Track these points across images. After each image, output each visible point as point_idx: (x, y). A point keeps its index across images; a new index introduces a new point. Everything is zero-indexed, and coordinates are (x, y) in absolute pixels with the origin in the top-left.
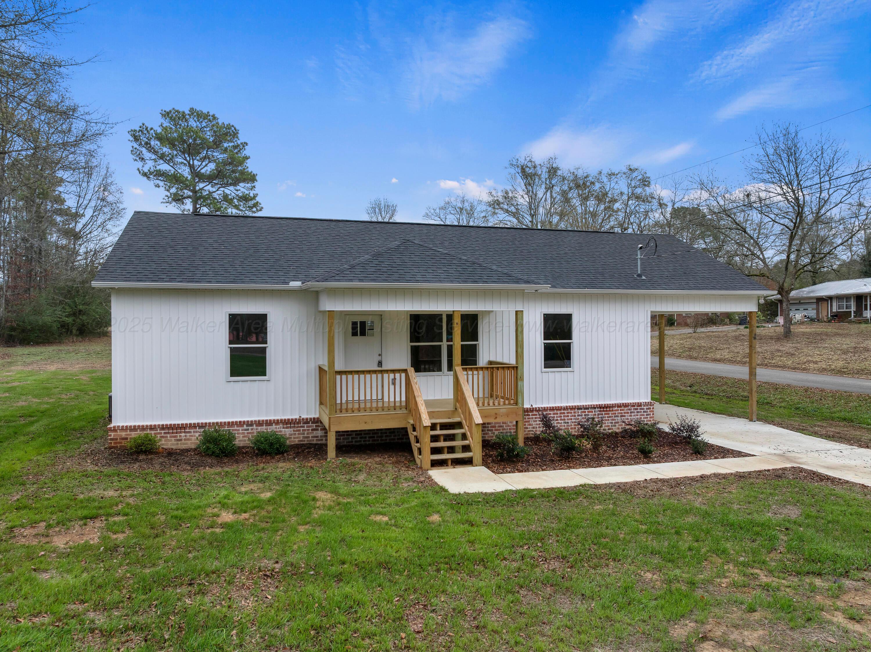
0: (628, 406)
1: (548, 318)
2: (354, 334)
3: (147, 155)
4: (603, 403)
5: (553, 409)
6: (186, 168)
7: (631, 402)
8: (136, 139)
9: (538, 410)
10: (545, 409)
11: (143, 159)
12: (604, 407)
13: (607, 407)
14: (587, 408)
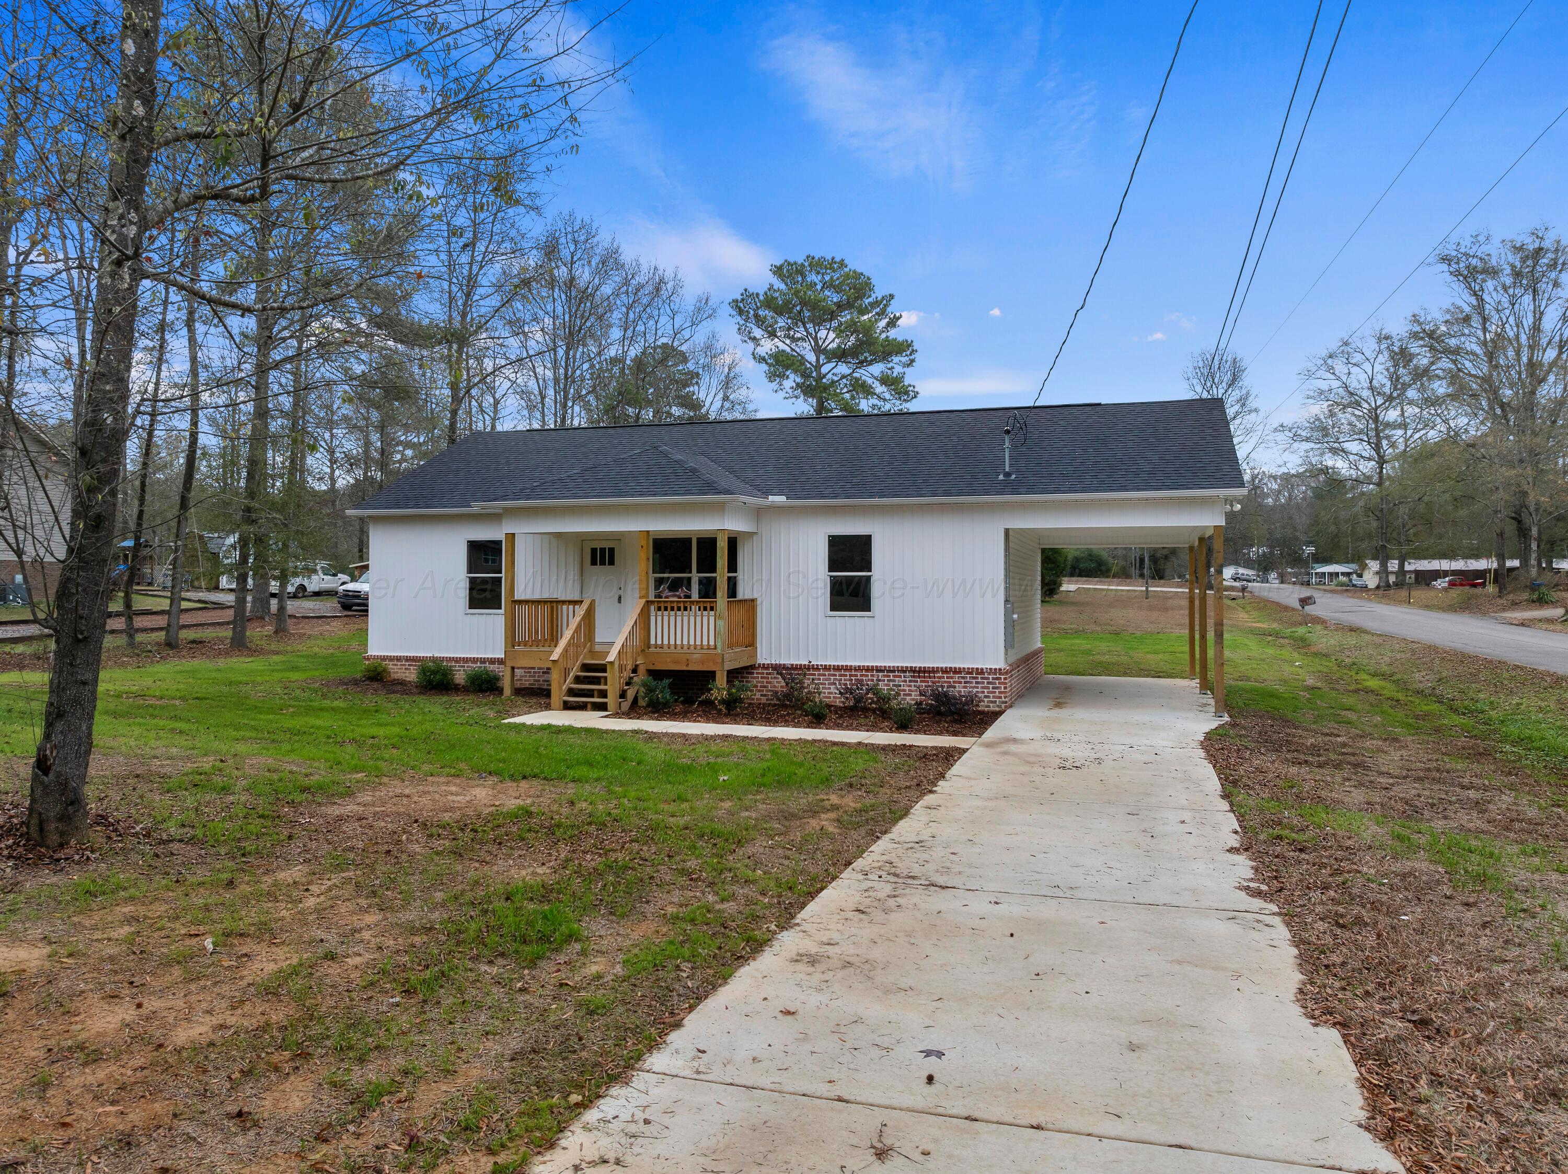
0: (960, 672)
1: (835, 542)
2: (594, 563)
3: (758, 333)
4: (918, 665)
5: (838, 668)
6: (806, 345)
7: (966, 666)
8: (741, 312)
9: (817, 668)
10: (826, 668)
11: (754, 339)
12: (919, 672)
13: (925, 672)
14: (891, 670)
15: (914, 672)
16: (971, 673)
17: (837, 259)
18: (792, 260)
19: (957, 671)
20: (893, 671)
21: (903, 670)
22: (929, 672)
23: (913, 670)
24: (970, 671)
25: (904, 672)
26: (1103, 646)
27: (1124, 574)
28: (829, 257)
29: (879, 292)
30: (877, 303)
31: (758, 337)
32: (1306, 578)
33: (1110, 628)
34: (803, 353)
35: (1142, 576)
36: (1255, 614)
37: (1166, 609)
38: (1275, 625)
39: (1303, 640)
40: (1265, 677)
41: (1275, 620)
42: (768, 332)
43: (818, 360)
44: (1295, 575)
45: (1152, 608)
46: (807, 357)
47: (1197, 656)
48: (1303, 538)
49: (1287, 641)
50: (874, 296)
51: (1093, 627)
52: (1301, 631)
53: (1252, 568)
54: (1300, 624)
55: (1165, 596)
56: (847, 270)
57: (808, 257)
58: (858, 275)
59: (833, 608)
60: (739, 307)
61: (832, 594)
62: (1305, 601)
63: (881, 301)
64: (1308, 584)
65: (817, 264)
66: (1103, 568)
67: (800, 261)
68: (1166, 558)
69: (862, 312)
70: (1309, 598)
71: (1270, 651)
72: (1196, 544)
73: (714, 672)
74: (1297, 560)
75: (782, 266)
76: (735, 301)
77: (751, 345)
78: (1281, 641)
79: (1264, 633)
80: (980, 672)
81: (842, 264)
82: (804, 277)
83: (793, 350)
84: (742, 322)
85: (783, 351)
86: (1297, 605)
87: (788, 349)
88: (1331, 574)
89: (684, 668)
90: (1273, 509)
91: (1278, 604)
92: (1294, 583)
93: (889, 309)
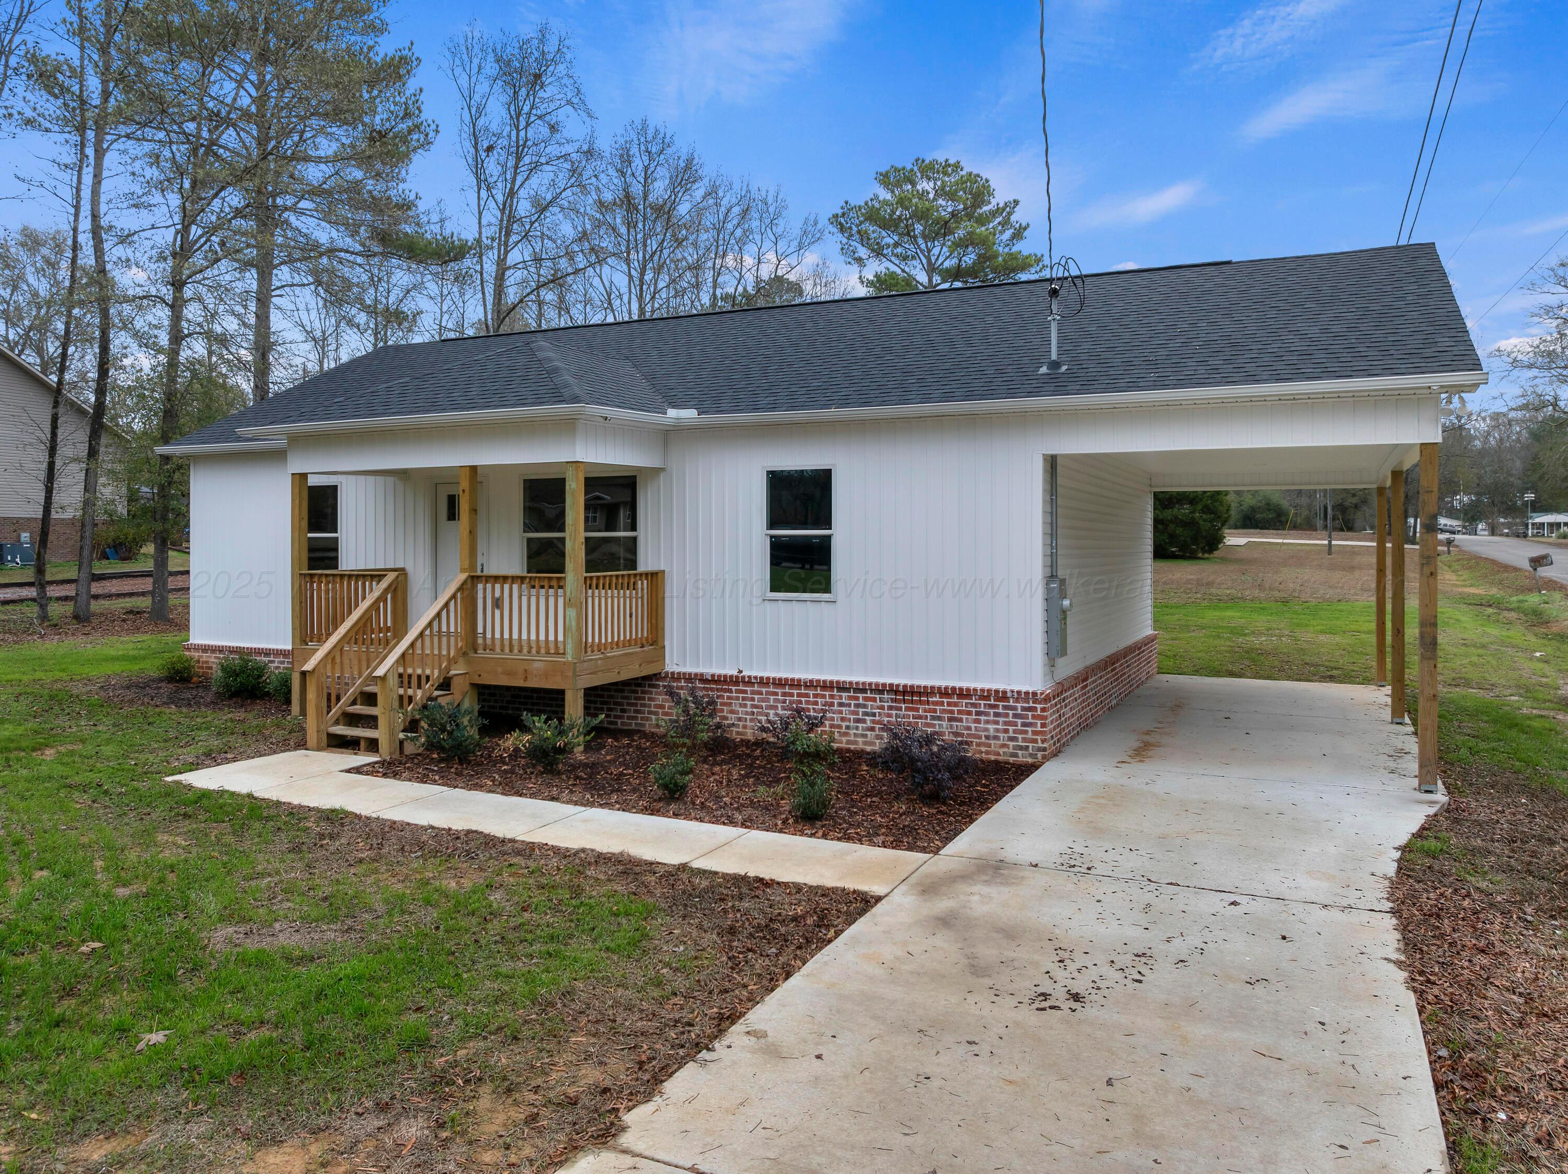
0: (968, 696)
1: (777, 482)
2: (451, 516)
3: (863, 252)
4: (902, 681)
5: (780, 683)
6: (916, 263)
7: (979, 686)
8: (842, 229)
9: (749, 682)
10: (764, 682)
11: (859, 261)
12: (904, 693)
13: (913, 693)
14: (861, 689)
15: (896, 692)
16: (987, 698)
17: (952, 162)
18: (899, 165)
19: (964, 694)
20: (864, 691)
21: (880, 689)
22: (920, 694)
23: (893, 690)
24: (985, 695)
25: (881, 692)
26: (1261, 621)
27: (1307, 526)
28: (941, 159)
29: (999, 198)
30: (998, 211)
31: (864, 257)
32: (1521, 529)
33: (1276, 594)
34: (913, 272)
35: (1326, 527)
36: (1466, 574)
37: (1352, 568)
38: (1494, 591)
39: (1537, 613)
40: (1494, 680)
41: (1492, 583)
42: (873, 250)
43: (930, 280)
44: (1508, 525)
45: (1333, 567)
46: (918, 278)
47: (1389, 639)
48: (1518, 483)
49: (1513, 615)
50: (994, 202)
51: (1256, 592)
52: (1533, 599)
53: (1457, 518)
54: (1530, 590)
55: (1353, 551)
56: (963, 173)
57: (917, 160)
58: (973, 178)
59: (776, 585)
60: (840, 223)
61: (772, 564)
62: (1537, 562)
63: (1004, 209)
64: (1525, 536)
65: (928, 169)
66: (1283, 519)
67: (909, 167)
68: (1356, 506)
69: (982, 220)
70: (1545, 557)
71: (1494, 631)
72: (1388, 483)
73: (562, 692)
74: (1511, 510)
75: (887, 173)
76: (836, 216)
77: (855, 268)
78: (1506, 613)
79: (1482, 604)
80: (1002, 696)
81: (957, 166)
82: (914, 184)
83: (903, 271)
84: (845, 240)
85: (894, 273)
86: (1526, 565)
87: (899, 271)
88: (1551, 525)
89: (521, 684)
90: (1482, 453)
91: (1494, 562)
92: (1507, 535)
93: (1013, 218)
